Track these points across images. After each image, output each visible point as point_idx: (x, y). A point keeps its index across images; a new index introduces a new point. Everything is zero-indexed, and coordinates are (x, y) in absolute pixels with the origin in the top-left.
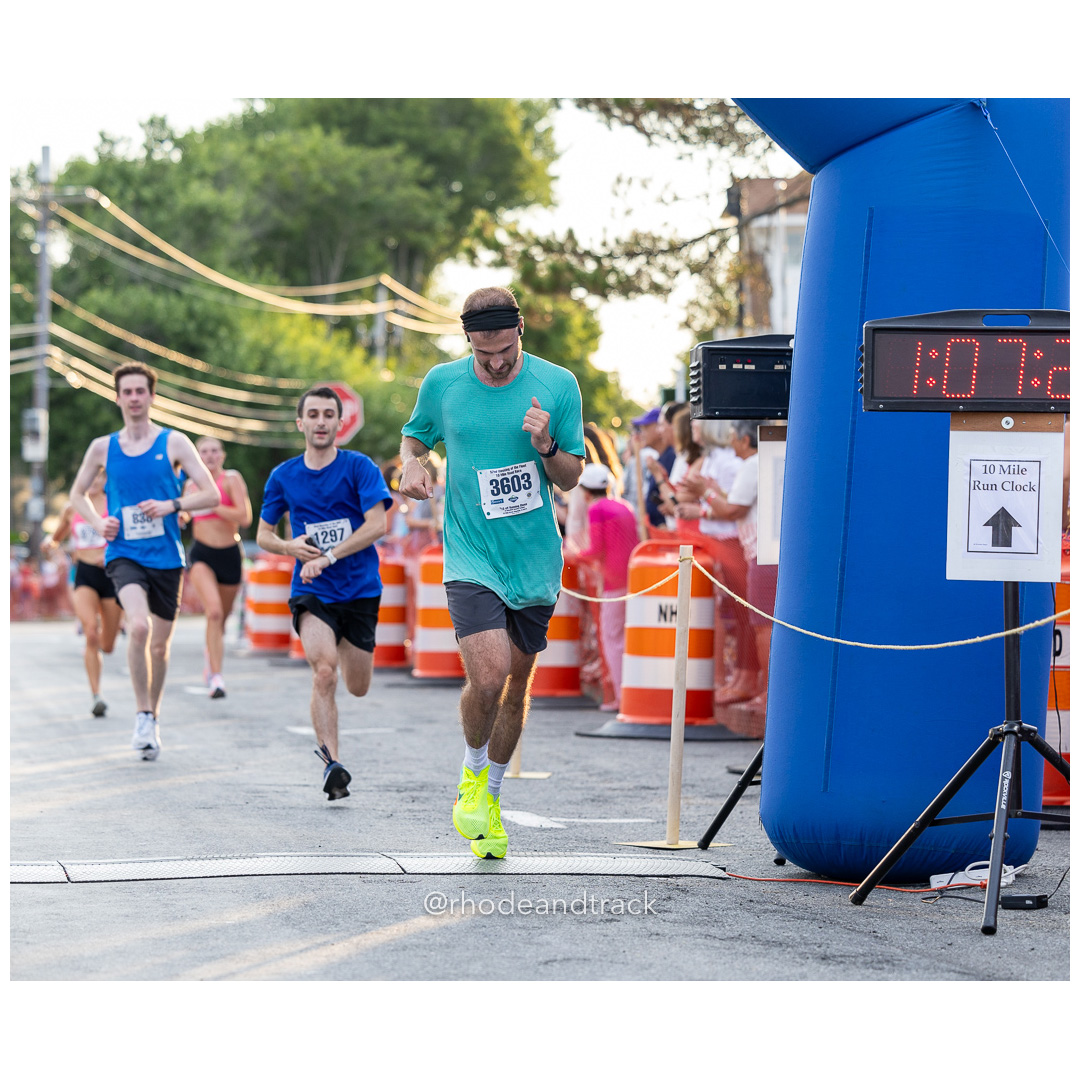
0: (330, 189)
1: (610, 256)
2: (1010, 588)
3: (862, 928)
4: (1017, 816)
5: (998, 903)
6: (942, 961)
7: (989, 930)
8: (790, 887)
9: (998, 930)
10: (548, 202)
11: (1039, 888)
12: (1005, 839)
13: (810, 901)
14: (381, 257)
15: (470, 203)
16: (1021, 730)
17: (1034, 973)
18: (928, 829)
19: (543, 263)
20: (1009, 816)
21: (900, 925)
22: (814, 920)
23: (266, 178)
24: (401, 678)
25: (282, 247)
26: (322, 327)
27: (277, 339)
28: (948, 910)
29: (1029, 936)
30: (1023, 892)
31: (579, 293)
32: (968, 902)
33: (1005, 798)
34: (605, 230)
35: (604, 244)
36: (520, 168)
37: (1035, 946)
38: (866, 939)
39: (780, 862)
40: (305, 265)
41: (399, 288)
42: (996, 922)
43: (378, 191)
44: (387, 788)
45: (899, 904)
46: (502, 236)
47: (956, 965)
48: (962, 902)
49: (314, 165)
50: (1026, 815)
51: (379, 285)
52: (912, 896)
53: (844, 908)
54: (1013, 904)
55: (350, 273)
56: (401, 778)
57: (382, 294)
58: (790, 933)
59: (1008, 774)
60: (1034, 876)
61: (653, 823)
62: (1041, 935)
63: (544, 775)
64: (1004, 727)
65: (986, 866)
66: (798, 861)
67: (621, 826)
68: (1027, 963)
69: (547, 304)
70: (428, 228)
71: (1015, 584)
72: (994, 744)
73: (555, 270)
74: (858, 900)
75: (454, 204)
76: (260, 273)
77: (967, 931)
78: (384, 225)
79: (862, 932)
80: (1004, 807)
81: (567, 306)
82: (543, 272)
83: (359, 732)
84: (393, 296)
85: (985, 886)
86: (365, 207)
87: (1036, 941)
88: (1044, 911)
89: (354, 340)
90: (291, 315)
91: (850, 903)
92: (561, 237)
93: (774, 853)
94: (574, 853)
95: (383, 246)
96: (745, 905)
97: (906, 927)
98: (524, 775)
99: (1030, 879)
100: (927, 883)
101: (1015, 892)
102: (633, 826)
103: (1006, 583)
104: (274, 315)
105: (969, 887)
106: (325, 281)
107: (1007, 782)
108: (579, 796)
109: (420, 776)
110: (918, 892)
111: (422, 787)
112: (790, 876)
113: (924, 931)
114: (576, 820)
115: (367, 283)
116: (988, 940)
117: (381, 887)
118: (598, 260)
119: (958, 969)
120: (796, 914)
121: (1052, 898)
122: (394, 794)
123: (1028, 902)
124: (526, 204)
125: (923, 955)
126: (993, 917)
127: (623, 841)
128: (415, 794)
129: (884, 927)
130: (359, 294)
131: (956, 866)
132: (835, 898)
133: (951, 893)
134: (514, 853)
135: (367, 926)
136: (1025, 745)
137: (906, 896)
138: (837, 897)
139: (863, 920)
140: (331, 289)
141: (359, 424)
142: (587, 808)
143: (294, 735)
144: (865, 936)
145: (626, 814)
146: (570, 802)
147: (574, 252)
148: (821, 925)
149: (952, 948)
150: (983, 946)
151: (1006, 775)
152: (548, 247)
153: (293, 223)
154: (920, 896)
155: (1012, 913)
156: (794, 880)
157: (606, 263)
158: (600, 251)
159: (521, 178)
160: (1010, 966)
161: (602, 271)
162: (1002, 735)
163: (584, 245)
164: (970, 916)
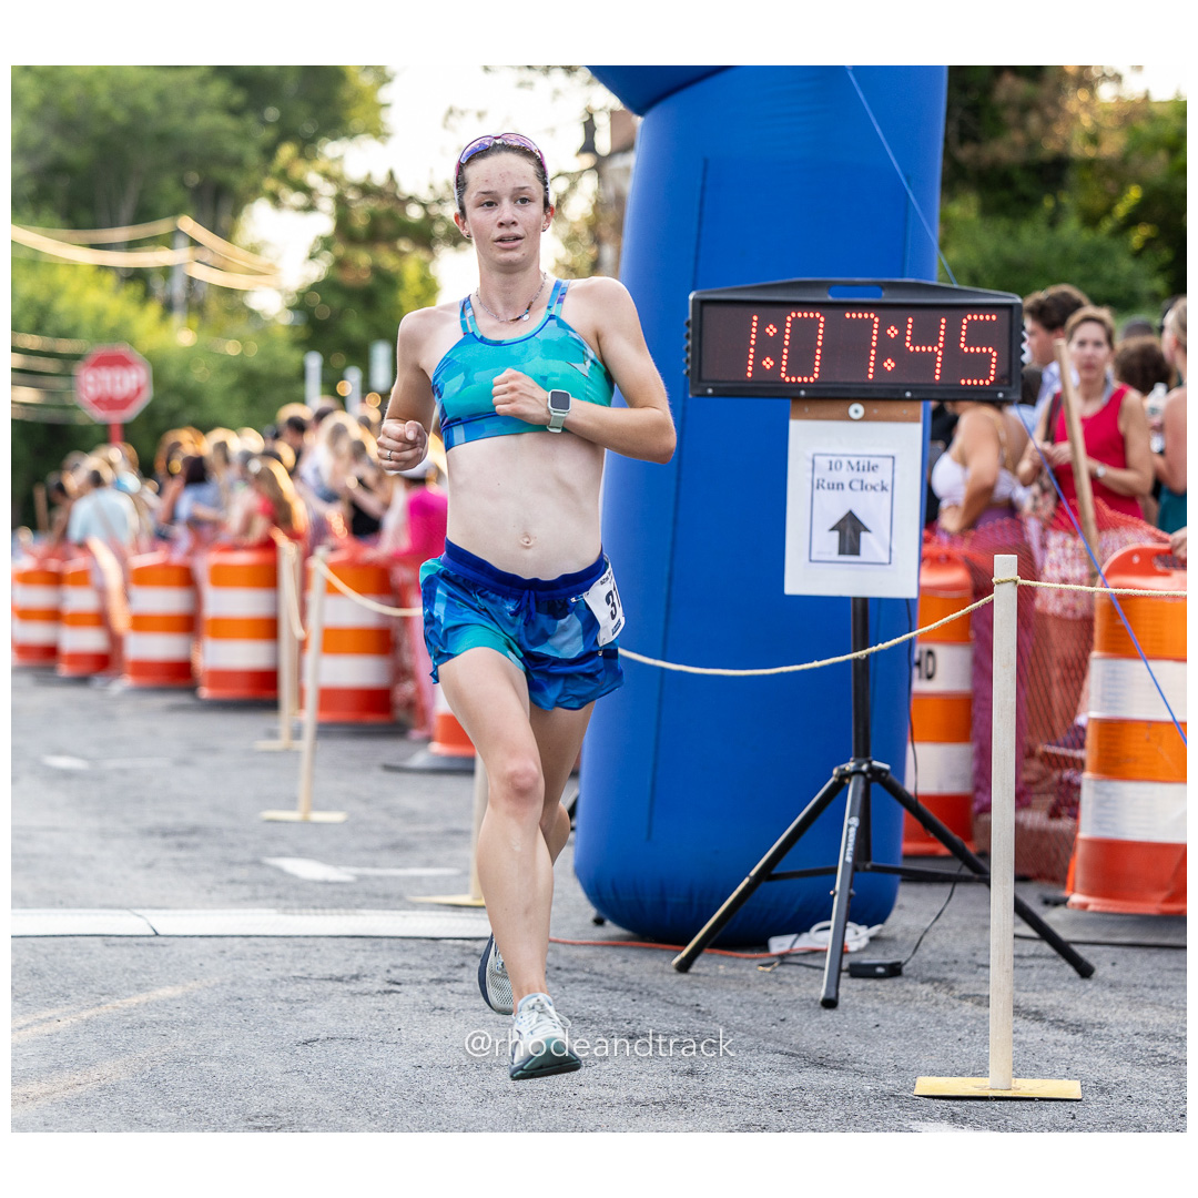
0: (120, 116)
1: (440, 201)
2: (859, 603)
3: (684, 1000)
4: (865, 870)
5: (840, 971)
6: (769, 1040)
7: (830, 1003)
8: (608, 951)
9: (840, 1003)
10: (378, 133)
11: (895, 953)
12: (850, 896)
13: (628, 968)
14: (179, 196)
15: (286, 133)
16: (872, 769)
17: (874, 1054)
18: (764, 885)
19: (361, 210)
20: (855, 869)
21: (729, 997)
22: (629, 990)
23: (46, 102)
24: (183, 699)
25: (62, 184)
26: (110, 280)
27: (56, 292)
28: (788, 979)
29: (875, 1011)
30: (876, 958)
31: (404, 245)
32: (811, 970)
33: (850, 848)
34: (432, 171)
35: (431, 187)
36: (345, 94)
37: (881, 1022)
38: (685, 1014)
39: (599, 922)
40: (90, 205)
41: (201, 234)
42: (837, 994)
43: (177, 121)
44: (150, 832)
45: (732, 971)
46: (313, 179)
47: (785, 1044)
48: (804, 969)
49: (102, 88)
50: (875, 869)
51: (177, 232)
52: (748, 962)
53: (666, 977)
54: (861, 971)
55: (143, 215)
56: (169, 821)
57: (180, 241)
58: (598, 1007)
59: (855, 821)
60: (892, 939)
61: (457, 877)
62: (890, 1009)
63: (336, 817)
64: (850, 766)
65: (828, 928)
66: (619, 921)
67: (419, 879)
68: (868, 1042)
69: (363, 258)
70: (237, 163)
71: (865, 600)
72: (840, 786)
73: (374, 219)
74: (684, 967)
75: (267, 135)
76: (37, 212)
77: (805, 1004)
78: (183, 160)
79: (683, 1005)
80: (849, 859)
81: (388, 261)
82: (360, 222)
83: (126, 763)
84: (194, 243)
85: (826, 951)
86: (163, 138)
87: (884, 1016)
88: (898, 980)
89: (147, 295)
90: (73, 266)
91: (674, 971)
92: (380, 179)
93: (592, 912)
94: (358, 911)
95: (182, 183)
96: (551, 974)
97: (737, 1000)
98: (317, 817)
99: (887, 944)
100: (764, 947)
101: (867, 959)
102: (435, 879)
103: (855, 599)
104: (52, 264)
105: (814, 952)
106: (113, 224)
107: (853, 831)
108: (376, 841)
109: (191, 817)
110: (755, 958)
111: (193, 831)
112: (610, 938)
113: (755, 1004)
114: (369, 871)
115: (162, 227)
116: (828, 1015)
117: (125, 951)
118: (424, 206)
119: (786, 1049)
120: (608, 983)
121: (909, 964)
122: (158, 840)
123: (880, 970)
124: (352, 135)
125: (749, 1032)
126: (834, 988)
127: (420, 895)
128: (183, 839)
129: (707, 999)
130: (154, 241)
131: (800, 926)
132: (655, 966)
133: (794, 959)
134: (289, 911)
135: (103, 999)
136: (875, 786)
137: (740, 962)
138: (661, 965)
139: (687, 992)
140: (121, 234)
141: (147, 396)
142: (386, 856)
143: (49, 768)
144: (686, 1011)
145: (429, 864)
146: (365, 849)
147: (395, 198)
148: (636, 997)
149: (785, 1025)
150: (820, 1022)
151: (851, 824)
152: (366, 190)
153: (77, 155)
154: (756, 962)
155: (860, 983)
156: (613, 943)
157: (435, 210)
158: (425, 195)
159: (346, 105)
160: (848, 1046)
161: (429, 220)
162: (849, 775)
163: (407, 187)
164: (812, 987)
